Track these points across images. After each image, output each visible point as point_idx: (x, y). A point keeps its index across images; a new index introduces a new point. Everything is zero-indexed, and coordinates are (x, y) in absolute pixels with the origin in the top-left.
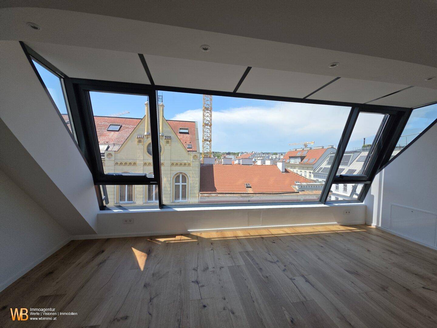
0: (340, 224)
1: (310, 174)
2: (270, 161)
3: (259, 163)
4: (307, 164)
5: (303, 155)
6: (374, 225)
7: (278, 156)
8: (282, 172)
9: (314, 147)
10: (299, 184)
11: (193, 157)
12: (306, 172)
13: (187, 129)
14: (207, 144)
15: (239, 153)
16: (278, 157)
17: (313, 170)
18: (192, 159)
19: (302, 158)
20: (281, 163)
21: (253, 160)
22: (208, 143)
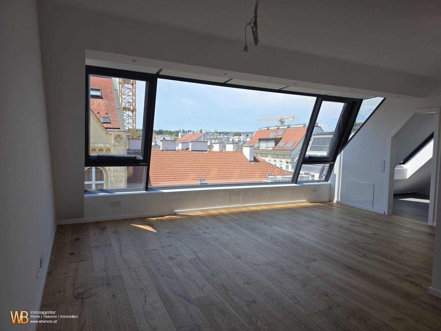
0: (309, 201)
1: (287, 164)
2: (233, 145)
3: (216, 148)
4: (284, 150)
5: (278, 137)
6: (335, 201)
7: (242, 138)
8: (250, 161)
9: (293, 125)
10: (272, 177)
11: (115, 138)
12: (281, 162)
13: (99, 90)
14: (129, 116)
15: (178, 132)
16: (242, 140)
17: (292, 158)
18: (113, 141)
19: (277, 141)
20: (249, 148)
21: (209, 144)
22: (130, 113)
